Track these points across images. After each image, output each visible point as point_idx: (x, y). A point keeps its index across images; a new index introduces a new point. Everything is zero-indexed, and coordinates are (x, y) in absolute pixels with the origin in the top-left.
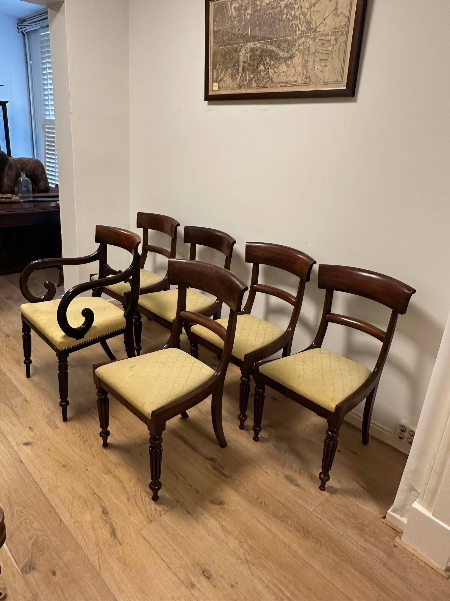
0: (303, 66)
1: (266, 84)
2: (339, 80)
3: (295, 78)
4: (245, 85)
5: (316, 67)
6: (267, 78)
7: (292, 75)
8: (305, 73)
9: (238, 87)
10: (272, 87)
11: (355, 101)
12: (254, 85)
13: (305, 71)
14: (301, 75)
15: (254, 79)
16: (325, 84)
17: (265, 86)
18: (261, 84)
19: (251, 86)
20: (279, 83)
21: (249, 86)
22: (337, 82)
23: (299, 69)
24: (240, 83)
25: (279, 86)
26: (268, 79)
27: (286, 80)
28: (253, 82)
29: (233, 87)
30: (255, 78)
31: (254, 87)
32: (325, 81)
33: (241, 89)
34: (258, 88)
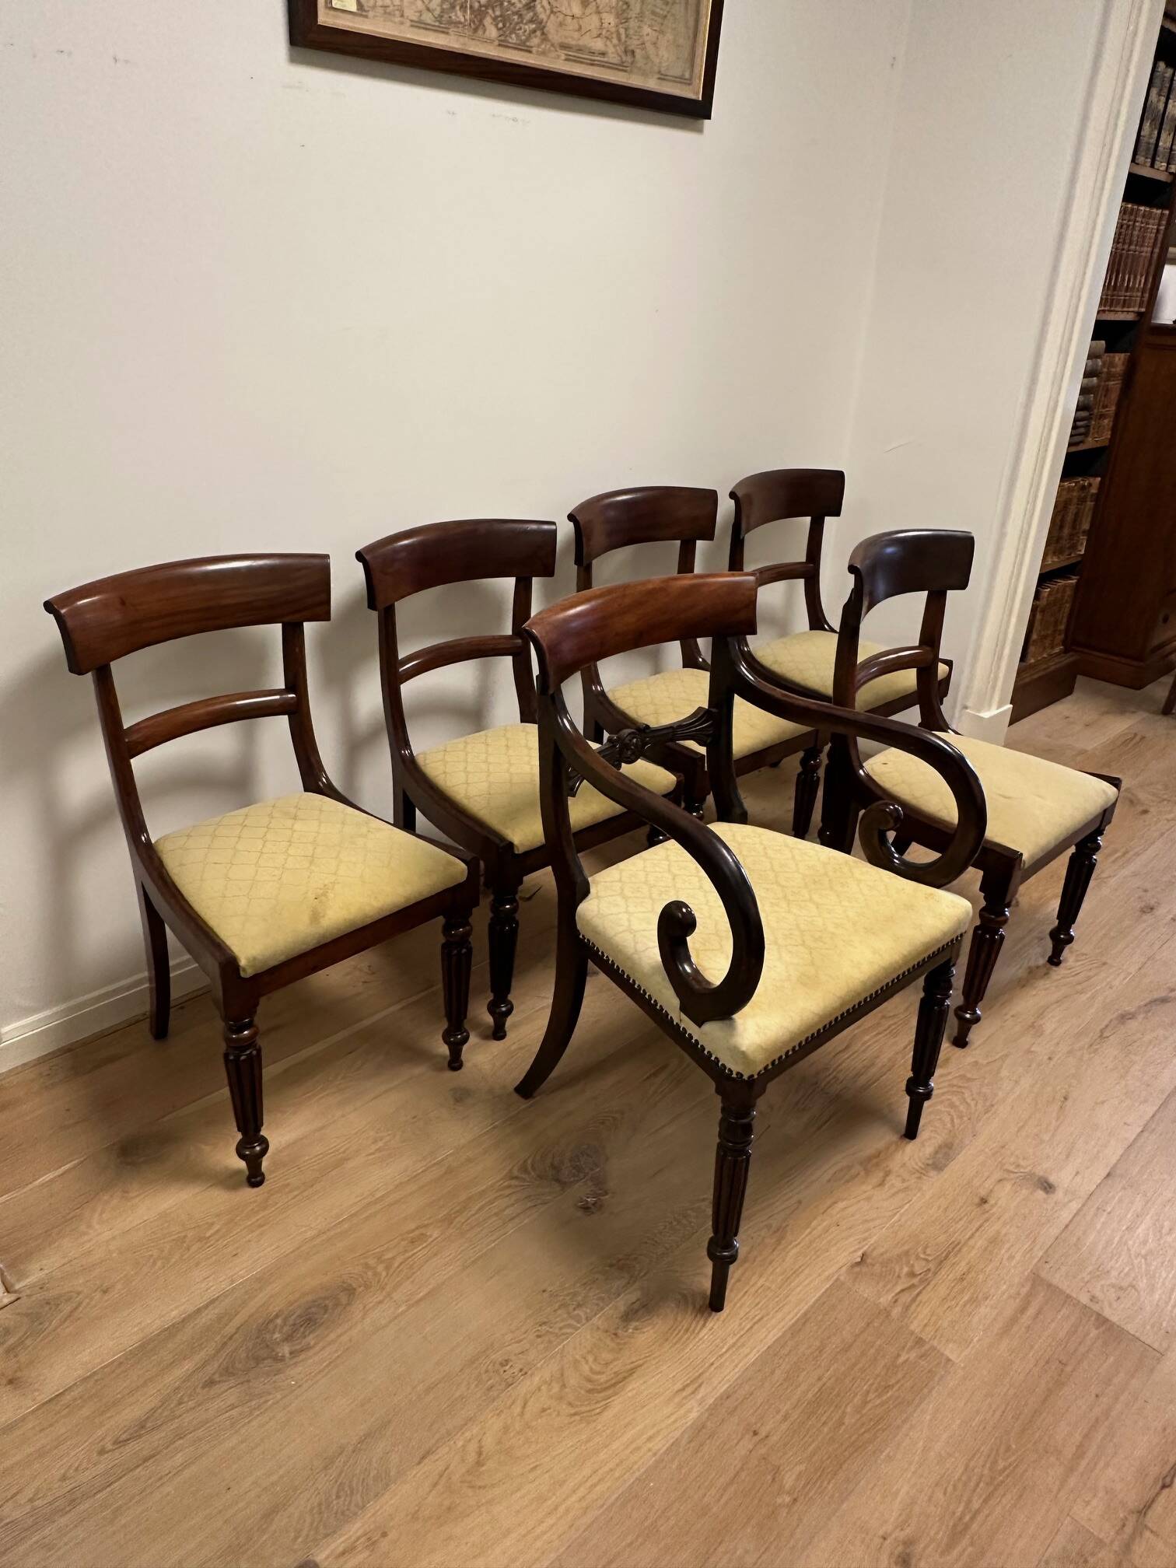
0: (618, 16)
1: (528, 38)
2: (687, 76)
3: (599, 45)
4: (460, 23)
5: (646, 30)
6: (531, 21)
7: (595, 33)
8: (623, 37)
9: (437, 24)
10: (543, 53)
11: (700, 131)
12: (492, 32)
13: (622, 31)
14: (615, 41)
15: (490, 11)
16: (663, 78)
17: (524, 43)
18: (513, 36)
19: (480, 32)
20: (564, 46)
21: (475, 30)
22: (681, 80)
23: (610, 19)
24: (443, 11)
25: (563, 57)
26: (534, 26)
27: (581, 43)
28: (488, 21)
29: (415, 18)
30: (494, 11)
31: (492, 41)
32: (663, 70)
33: (447, 33)
34: (503, 44)
